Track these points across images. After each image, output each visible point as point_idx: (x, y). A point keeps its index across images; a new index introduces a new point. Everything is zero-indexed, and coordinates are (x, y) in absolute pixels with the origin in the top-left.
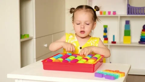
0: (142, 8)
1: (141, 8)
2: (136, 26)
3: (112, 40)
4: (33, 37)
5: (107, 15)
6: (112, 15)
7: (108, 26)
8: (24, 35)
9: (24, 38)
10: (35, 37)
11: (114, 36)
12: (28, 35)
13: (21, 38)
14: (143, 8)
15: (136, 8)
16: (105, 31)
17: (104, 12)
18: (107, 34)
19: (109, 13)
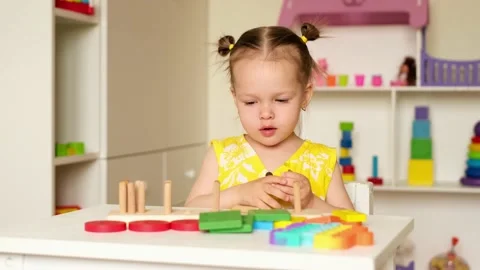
0: (471, 67)
1: (466, 64)
2: (452, 125)
3: (370, 174)
4: (99, 153)
5: (352, 86)
6: (368, 86)
7: (356, 127)
8: (68, 146)
9: (66, 155)
10: (103, 154)
11: (375, 160)
12: (81, 146)
13: (56, 153)
14: (475, 63)
15: (450, 63)
16: (347, 143)
17: (341, 77)
18: (352, 153)
19: (360, 80)
